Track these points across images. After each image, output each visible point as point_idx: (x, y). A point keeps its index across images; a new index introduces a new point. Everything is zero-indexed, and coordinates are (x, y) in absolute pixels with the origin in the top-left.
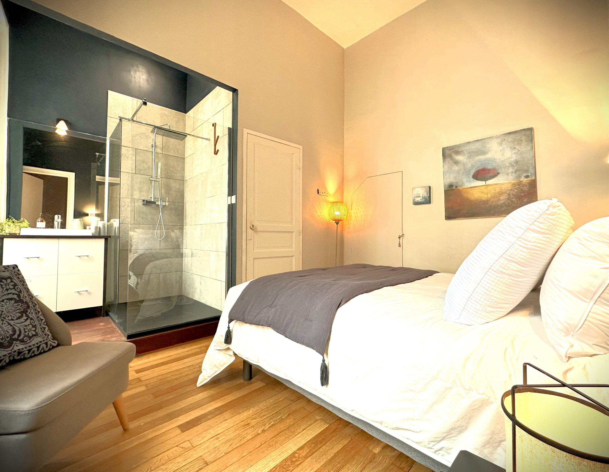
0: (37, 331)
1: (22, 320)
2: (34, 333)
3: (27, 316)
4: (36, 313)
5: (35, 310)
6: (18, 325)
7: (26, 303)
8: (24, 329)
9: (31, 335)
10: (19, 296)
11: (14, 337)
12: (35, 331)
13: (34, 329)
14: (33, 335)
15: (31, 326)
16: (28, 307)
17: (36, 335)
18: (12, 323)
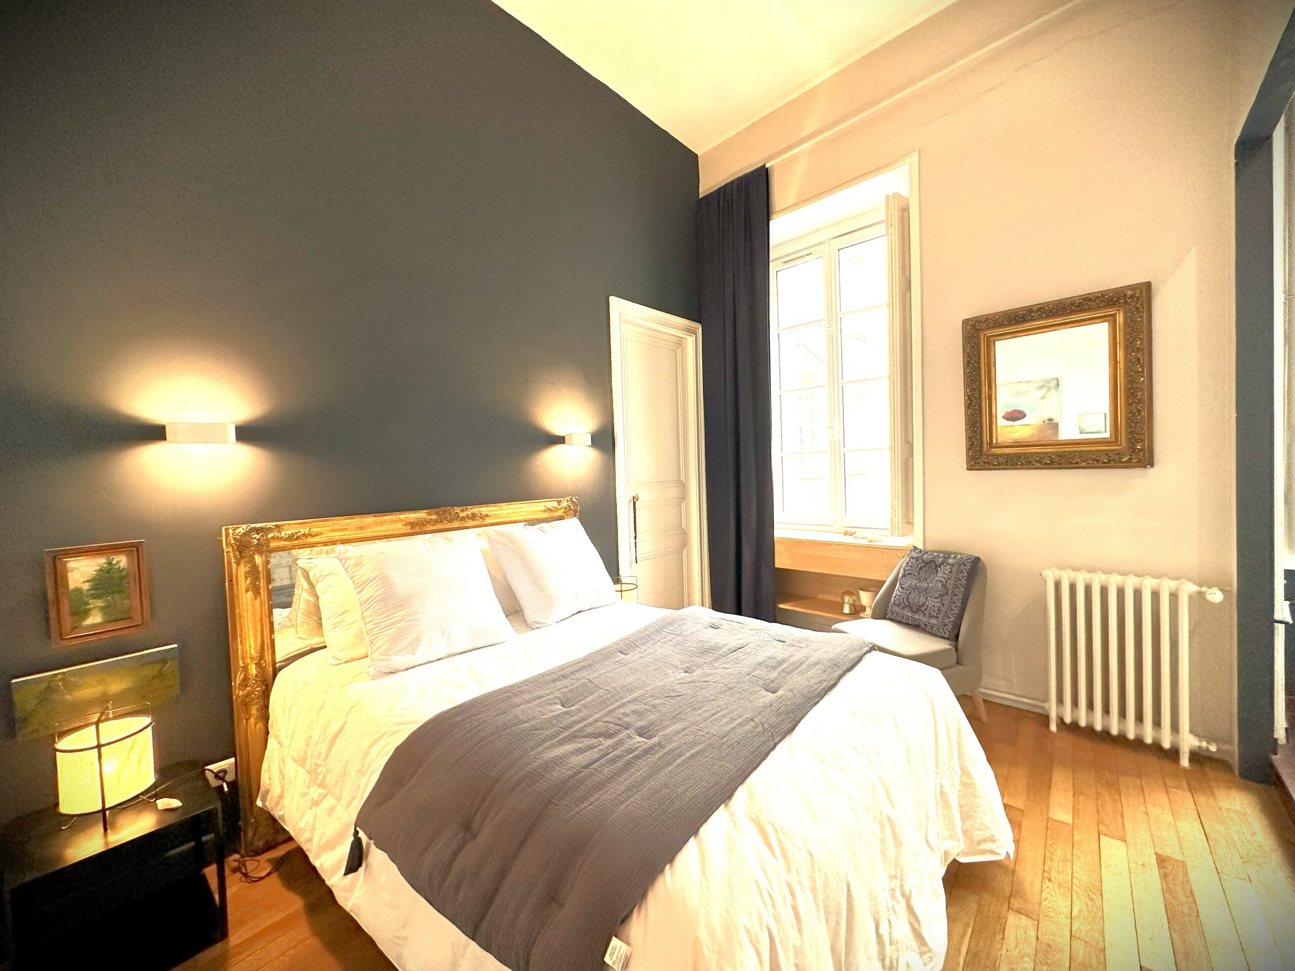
0: (939, 615)
1: (936, 600)
2: (935, 615)
3: (942, 600)
4: (951, 602)
5: (952, 599)
6: (930, 602)
7: (948, 590)
8: (931, 608)
9: (932, 614)
10: (946, 582)
11: (922, 608)
12: (937, 614)
13: (937, 612)
14: (934, 616)
15: (937, 608)
16: (947, 594)
17: (937, 618)
18: (929, 598)
